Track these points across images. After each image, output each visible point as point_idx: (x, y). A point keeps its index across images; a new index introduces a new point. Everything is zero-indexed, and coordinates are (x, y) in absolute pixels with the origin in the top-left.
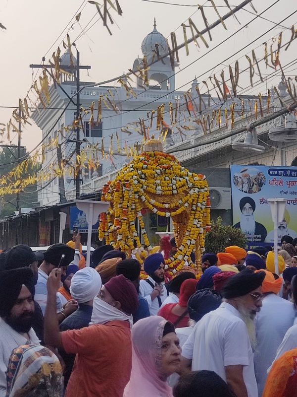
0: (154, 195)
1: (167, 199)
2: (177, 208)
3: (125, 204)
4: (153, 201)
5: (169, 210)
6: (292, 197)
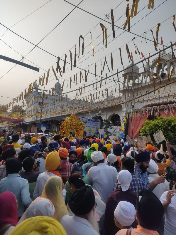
0: (73, 125)
1: (76, 127)
2: (78, 129)
3: (68, 127)
4: (73, 127)
5: (76, 129)
6: (93, 126)
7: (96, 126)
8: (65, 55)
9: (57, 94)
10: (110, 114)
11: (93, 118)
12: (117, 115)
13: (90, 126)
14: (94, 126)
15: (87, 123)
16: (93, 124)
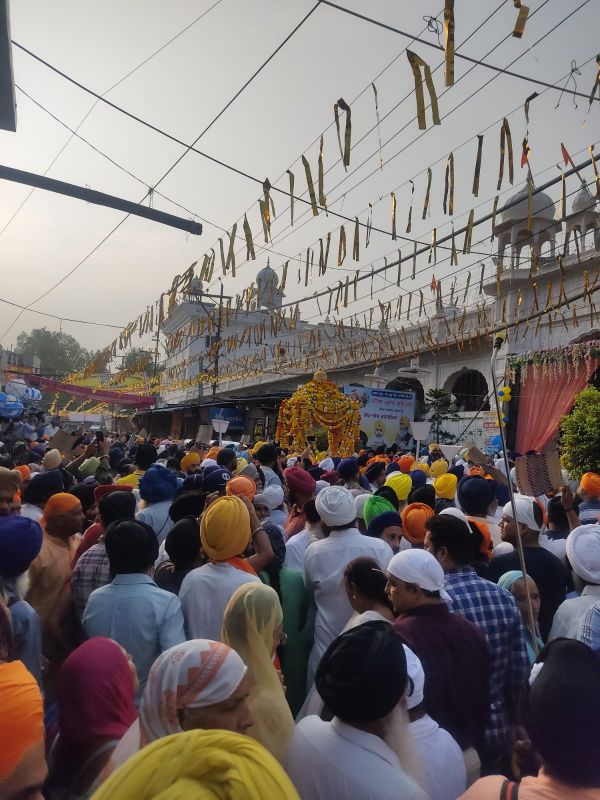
0: (321, 413)
1: (331, 417)
2: (337, 423)
3: (302, 418)
4: (321, 417)
5: (331, 424)
6: (388, 413)
7: (399, 415)
8: (288, 172)
9: (266, 308)
10: (448, 371)
11: (390, 386)
12: (477, 371)
13: (381, 413)
14: (394, 414)
15: (368, 405)
16: (391, 406)
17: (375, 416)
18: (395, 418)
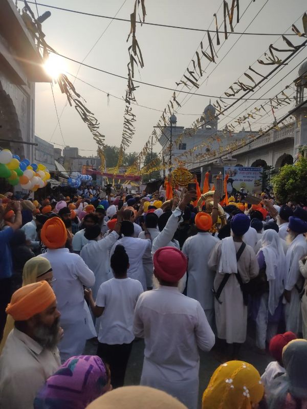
6: (248, 179)
7: (254, 179)
10: (278, 155)
12: (290, 155)
13: (243, 179)
14: (251, 179)
15: (237, 175)
16: (249, 175)
17: (240, 180)
18: (251, 181)
